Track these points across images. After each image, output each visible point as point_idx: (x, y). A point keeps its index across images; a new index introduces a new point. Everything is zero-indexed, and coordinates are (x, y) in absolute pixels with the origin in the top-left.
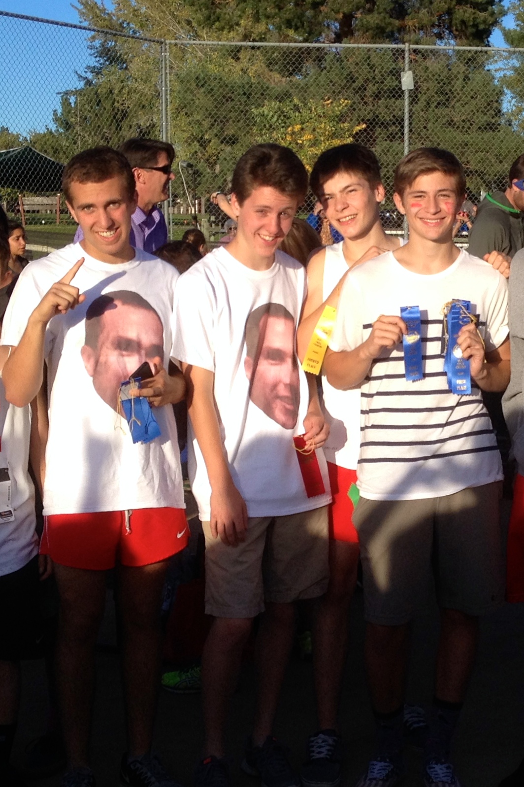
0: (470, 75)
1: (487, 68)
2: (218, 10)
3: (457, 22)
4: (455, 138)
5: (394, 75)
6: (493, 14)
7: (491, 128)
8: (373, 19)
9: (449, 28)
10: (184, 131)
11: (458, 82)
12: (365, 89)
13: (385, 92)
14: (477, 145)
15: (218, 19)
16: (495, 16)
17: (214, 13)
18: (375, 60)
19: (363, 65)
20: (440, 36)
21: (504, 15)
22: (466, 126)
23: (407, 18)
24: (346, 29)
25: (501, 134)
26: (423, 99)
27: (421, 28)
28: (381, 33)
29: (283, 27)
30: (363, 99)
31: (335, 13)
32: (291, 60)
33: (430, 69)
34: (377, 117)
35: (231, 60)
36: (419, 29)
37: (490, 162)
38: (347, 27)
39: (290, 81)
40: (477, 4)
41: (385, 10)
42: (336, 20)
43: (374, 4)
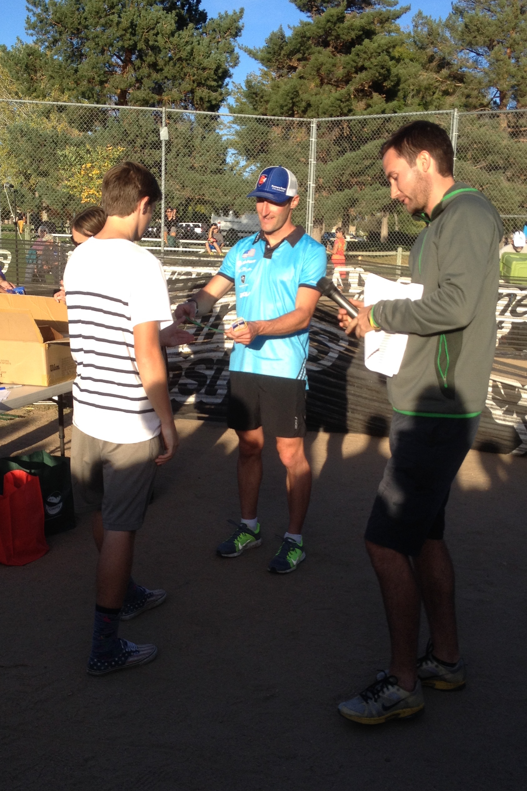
0: (207, 136)
1: (217, 131)
3: (198, 98)
4: (195, 178)
5: (155, 134)
6: (221, 94)
7: (219, 172)
8: (141, 94)
9: (192, 103)
11: (197, 140)
12: (135, 142)
13: (148, 144)
14: (210, 183)
15: (35, 90)
16: (223, 95)
17: (33, 86)
18: (142, 122)
19: (134, 126)
20: (186, 108)
21: (229, 95)
22: (204, 169)
23: (163, 94)
24: (122, 100)
25: (226, 177)
26: (174, 150)
27: (173, 102)
28: (145, 103)
29: (80, 97)
30: (133, 150)
31: (115, 89)
32: (84, 121)
33: (179, 130)
35: (45, 120)
37: (218, 195)
38: (123, 99)
39: (84, 136)
40: (211, 86)
41: (149, 88)
42: (116, 93)
43: (141, 83)
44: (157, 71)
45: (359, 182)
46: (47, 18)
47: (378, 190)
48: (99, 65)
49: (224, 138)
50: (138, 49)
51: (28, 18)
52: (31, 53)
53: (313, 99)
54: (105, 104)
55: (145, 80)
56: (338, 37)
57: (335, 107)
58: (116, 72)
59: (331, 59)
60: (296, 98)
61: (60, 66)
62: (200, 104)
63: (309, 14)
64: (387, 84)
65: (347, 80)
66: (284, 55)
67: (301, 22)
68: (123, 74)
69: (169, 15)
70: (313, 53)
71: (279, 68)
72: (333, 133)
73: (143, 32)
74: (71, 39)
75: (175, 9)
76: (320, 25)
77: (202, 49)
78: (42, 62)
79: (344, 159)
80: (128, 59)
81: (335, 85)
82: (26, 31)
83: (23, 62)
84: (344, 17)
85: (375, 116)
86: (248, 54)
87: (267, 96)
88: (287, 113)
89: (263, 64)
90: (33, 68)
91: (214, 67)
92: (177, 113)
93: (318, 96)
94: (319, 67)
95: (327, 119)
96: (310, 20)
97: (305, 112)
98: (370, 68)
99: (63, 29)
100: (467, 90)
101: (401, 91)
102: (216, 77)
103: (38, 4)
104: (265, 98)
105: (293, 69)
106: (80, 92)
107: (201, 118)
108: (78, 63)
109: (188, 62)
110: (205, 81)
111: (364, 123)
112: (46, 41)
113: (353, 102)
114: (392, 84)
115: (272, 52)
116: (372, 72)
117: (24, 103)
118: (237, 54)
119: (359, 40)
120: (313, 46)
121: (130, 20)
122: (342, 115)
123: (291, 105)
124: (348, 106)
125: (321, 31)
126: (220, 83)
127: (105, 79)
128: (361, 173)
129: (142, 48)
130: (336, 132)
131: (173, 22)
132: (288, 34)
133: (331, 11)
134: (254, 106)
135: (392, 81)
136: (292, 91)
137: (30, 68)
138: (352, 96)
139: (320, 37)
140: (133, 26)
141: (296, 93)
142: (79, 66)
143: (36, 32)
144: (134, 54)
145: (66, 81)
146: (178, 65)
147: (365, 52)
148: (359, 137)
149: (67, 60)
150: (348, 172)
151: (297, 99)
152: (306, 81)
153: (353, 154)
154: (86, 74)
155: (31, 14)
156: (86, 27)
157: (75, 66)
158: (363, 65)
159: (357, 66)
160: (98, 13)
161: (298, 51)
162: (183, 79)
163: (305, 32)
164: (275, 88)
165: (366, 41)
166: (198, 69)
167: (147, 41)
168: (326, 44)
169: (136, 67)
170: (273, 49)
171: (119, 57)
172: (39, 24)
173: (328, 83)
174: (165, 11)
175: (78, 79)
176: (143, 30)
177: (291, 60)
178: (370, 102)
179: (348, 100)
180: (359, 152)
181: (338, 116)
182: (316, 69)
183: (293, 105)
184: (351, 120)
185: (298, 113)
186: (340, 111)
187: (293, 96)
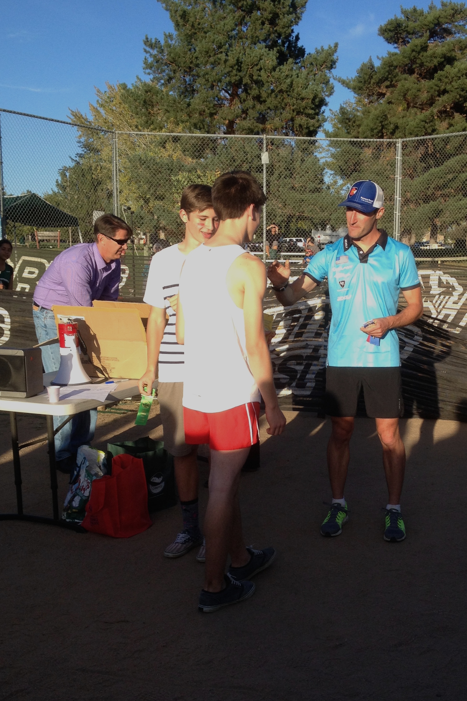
0: (306, 159)
1: (315, 154)
2: (152, 118)
3: (297, 126)
4: (296, 196)
6: (318, 121)
7: (318, 191)
8: (247, 124)
9: (292, 130)
13: (253, 167)
14: (309, 200)
15: (153, 123)
16: (320, 122)
17: (150, 119)
18: (248, 149)
20: (287, 134)
21: (325, 121)
22: (303, 189)
23: (267, 123)
25: (324, 194)
26: (276, 173)
27: (276, 129)
28: (251, 131)
29: (192, 128)
31: (224, 119)
32: (197, 149)
33: (281, 154)
36: (274, 131)
37: (317, 211)
38: (230, 129)
39: (197, 162)
40: (309, 114)
41: (253, 118)
42: (224, 124)
43: (247, 114)
44: (261, 103)
45: (444, 194)
46: (162, 59)
47: (460, 200)
48: (209, 99)
49: (322, 161)
50: (244, 83)
51: (145, 59)
52: (148, 90)
53: (400, 122)
54: (215, 133)
55: (250, 111)
56: (422, 65)
57: (420, 127)
58: (224, 105)
59: (416, 85)
60: (385, 121)
61: (175, 101)
62: (300, 130)
63: (396, 45)
65: (431, 102)
66: (374, 83)
67: (389, 53)
68: (230, 106)
69: (271, 52)
70: (400, 80)
71: (369, 96)
72: (419, 151)
73: (248, 68)
74: (184, 76)
75: (276, 47)
76: (405, 55)
77: (301, 81)
78: (158, 98)
79: (430, 174)
80: (235, 92)
81: (420, 108)
82: (144, 70)
83: (141, 98)
84: (427, 46)
85: (457, 134)
86: (342, 84)
87: (359, 121)
88: (377, 135)
89: (355, 93)
90: (150, 103)
91: (311, 96)
92: (280, 139)
93: (405, 119)
94: (406, 92)
95: (413, 139)
96: (397, 51)
97: (393, 133)
98: (452, 91)
99: (177, 67)
102: (314, 106)
103: (155, 46)
104: (358, 123)
105: (382, 95)
106: (192, 123)
107: (301, 143)
108: (191, 97)
109: (288, 93)
110: (304, 109)
111: (446, 141)
112: (162, 79)
113: (437, 123)
115: (363, 81)
116: (453, 94)
117: (144, 135)
118: (332, 84)
119: (441, 66)
120: (399, 74)
121: (236, 58)
122: (426, 134)
123: (380, 128)
124: (432, 126)
125: (407, 61)
126: (317, 111)
127: (215, 111)
128: (445, 186)
129: (247, 83)
130: (422, 150)
131: (274, 58)
132: (377, 64)
133: (415, 42)
134: (347, 130)
136: (381, 115)
137: (148, 103)
139: (406, 65)
140: (239, 63)
141: (385, 117)
142: (192, 100)
143: (153, 71)
144: (241, 88)
145: (179, 114)
146: (279, 97)
147: (446, 77)
148: (443, 153)
149: (181, 96)
150: (433, 186)
152: (394, 106)
153: (437, 169)
154: (197, 107)
155: (148, 55)
156: (197, 65)
157: (188, 100)
158: (445, 89)
159: (440, 89)
160: (207, 52)
161: (387, 79)
162: (284, 109)
163: (392, 62)
164: (365, 113)
165: (448, 67)
166: (297, 99)
167: (251, 76)
168: (411, 72)
169: (242, 99)
170: (364, 78)
171: (227, 92)
172: (156, 64)
173: (414, 107)
174: (268, 49)
175: (191, 112)
176: (247, 67)
177: (380, 87)
178: (452, 122)
179: (432, 121)
180: (442, 167)
181: (423, 136)
182: (403, 94)
183: (382, 129)
184: (436, 139)
185: (387, 135)
186: (425, 130)
187: (382, 119)
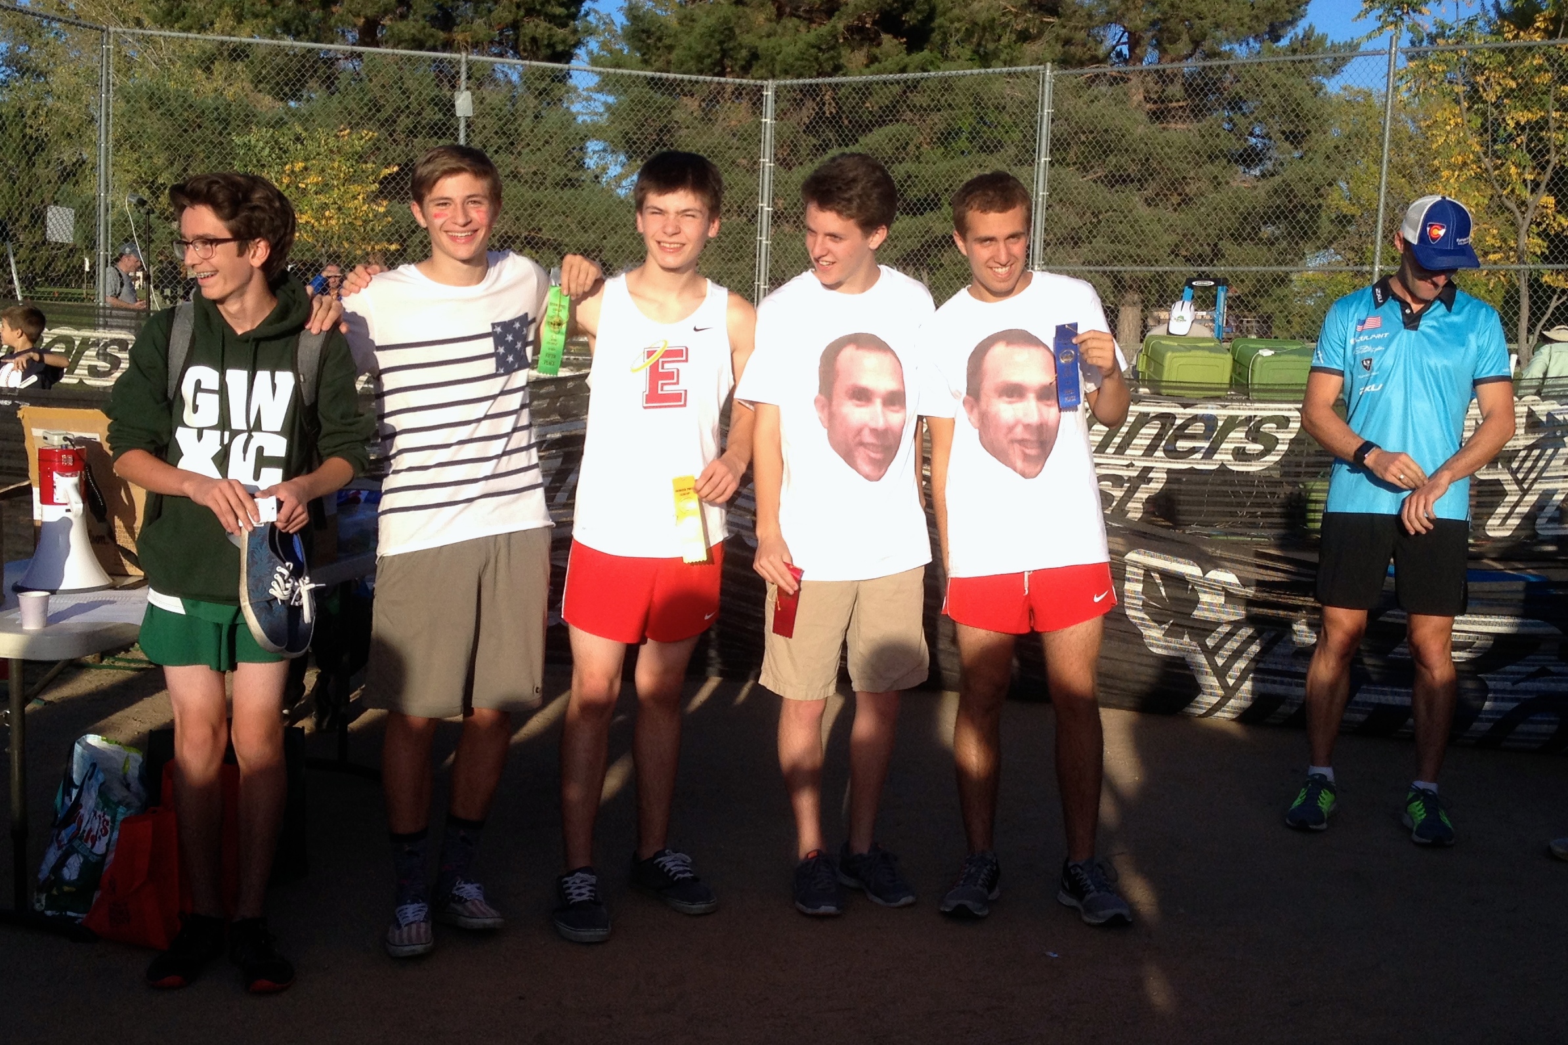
0: (544, 113)
1: (567, 104)
3: (526, 39)
4: (523, 195)
5: (436, 104)
6: (575, 32)
7: (573, 185)
8: (408, 28)
9: (515, 45)
10: (128, 172)
11: (528, 120)
12: (395, 122)
13: (424, 127)
14: (553, 206)
15: (184, 15)
16: (579, 35)
17: (178, 6)
18: (410, 84)
19: (392, 87)
20: (501, 55)
21: (591, 35)
22: (539, 180)
23: (455, 29)
24: (369, 40)
25: (586, 194)
27: (475, 44)
28: (418, 43)
30: (391, 135)
31: (354, 16)
33: (488, 101)
34: (412, 160)
35: (200, 76)
37: (572, 231)
38: (369, 35)
39: (285, 108)
40: (555, 16)
41: (424, 16)
42: (355, 25)
49: (583, 120)
53: (763, 45)
54: (332, 42)
57: (808, 59)
60: (729, 41)
62: (533, 49)
64: (910, 18)
65: (830, 7)
72: (805, 111)
81: (805, 19)
85: (890, 77)
87: (670, 36)
88: (711, 68)
92: (485, 66)
93: (772, 38)
95: (791, 82)
97: (747, 67)
100: (1064, 31)
101: (937, 31)
104: (667, 41)
106: (278, 21)
107: (534, 75)
110: (542, 5)
111: (865, 90)
113: (843, 52)
114: (920, 17)
122: (819, 75)
123: (718, 56)
124: (832, 58)
126: (573, 10)
130: (810, 109)
134: (643, 55)
135: (918, 12)
136: (722, 28)
138: (841, 41)
141: (730, 33)
148: (857, 121)
151: (731, 45)
152: (748, 10)
173: (792, 15)
178: (877, 51)
179: (833, 48)
181: (813, 77)
183: (723, 56)
184: (843, 85)
185: (732, 71)
186: (817, 67)
187: (722, 37)
